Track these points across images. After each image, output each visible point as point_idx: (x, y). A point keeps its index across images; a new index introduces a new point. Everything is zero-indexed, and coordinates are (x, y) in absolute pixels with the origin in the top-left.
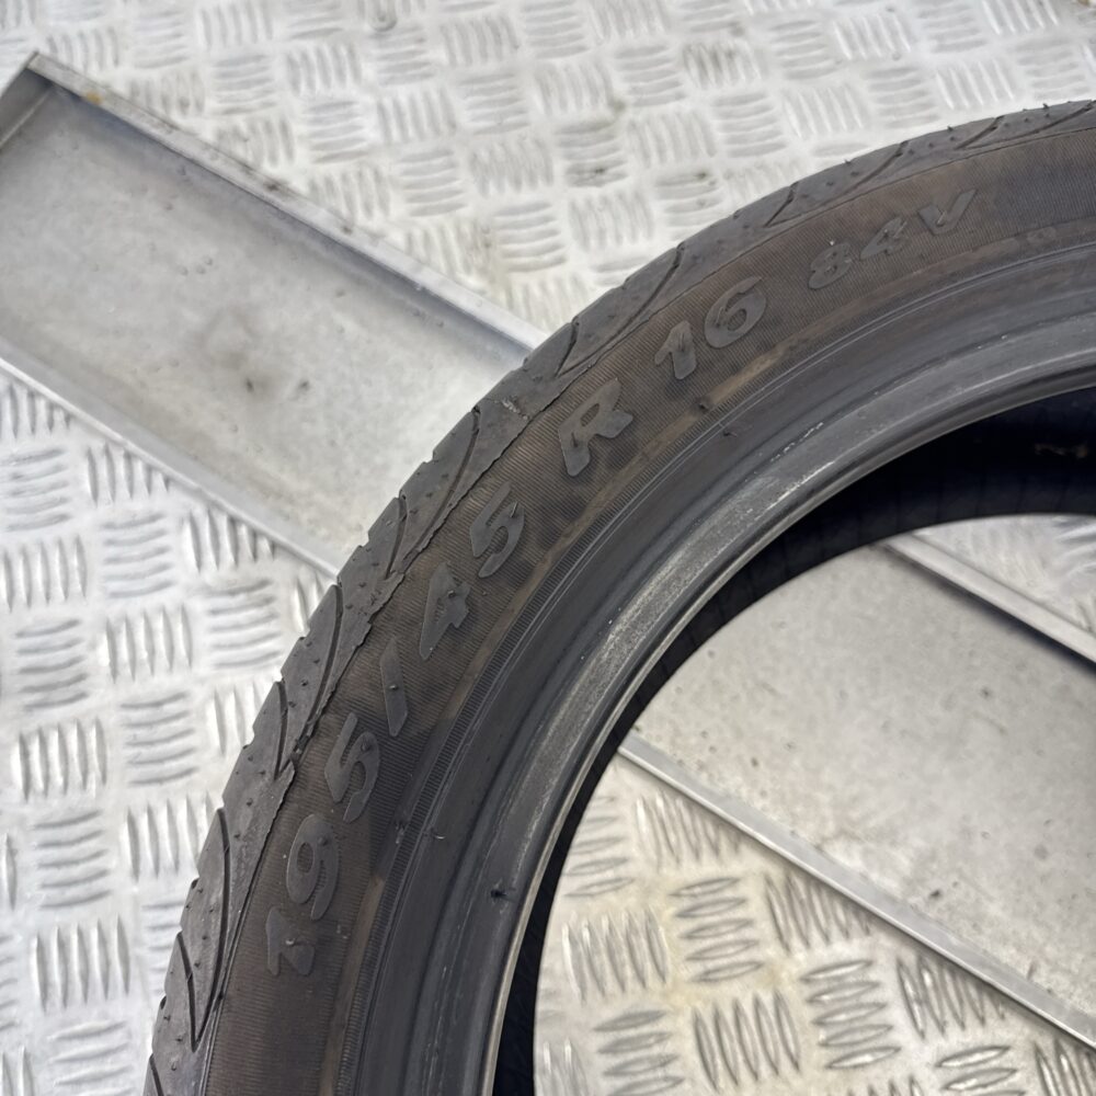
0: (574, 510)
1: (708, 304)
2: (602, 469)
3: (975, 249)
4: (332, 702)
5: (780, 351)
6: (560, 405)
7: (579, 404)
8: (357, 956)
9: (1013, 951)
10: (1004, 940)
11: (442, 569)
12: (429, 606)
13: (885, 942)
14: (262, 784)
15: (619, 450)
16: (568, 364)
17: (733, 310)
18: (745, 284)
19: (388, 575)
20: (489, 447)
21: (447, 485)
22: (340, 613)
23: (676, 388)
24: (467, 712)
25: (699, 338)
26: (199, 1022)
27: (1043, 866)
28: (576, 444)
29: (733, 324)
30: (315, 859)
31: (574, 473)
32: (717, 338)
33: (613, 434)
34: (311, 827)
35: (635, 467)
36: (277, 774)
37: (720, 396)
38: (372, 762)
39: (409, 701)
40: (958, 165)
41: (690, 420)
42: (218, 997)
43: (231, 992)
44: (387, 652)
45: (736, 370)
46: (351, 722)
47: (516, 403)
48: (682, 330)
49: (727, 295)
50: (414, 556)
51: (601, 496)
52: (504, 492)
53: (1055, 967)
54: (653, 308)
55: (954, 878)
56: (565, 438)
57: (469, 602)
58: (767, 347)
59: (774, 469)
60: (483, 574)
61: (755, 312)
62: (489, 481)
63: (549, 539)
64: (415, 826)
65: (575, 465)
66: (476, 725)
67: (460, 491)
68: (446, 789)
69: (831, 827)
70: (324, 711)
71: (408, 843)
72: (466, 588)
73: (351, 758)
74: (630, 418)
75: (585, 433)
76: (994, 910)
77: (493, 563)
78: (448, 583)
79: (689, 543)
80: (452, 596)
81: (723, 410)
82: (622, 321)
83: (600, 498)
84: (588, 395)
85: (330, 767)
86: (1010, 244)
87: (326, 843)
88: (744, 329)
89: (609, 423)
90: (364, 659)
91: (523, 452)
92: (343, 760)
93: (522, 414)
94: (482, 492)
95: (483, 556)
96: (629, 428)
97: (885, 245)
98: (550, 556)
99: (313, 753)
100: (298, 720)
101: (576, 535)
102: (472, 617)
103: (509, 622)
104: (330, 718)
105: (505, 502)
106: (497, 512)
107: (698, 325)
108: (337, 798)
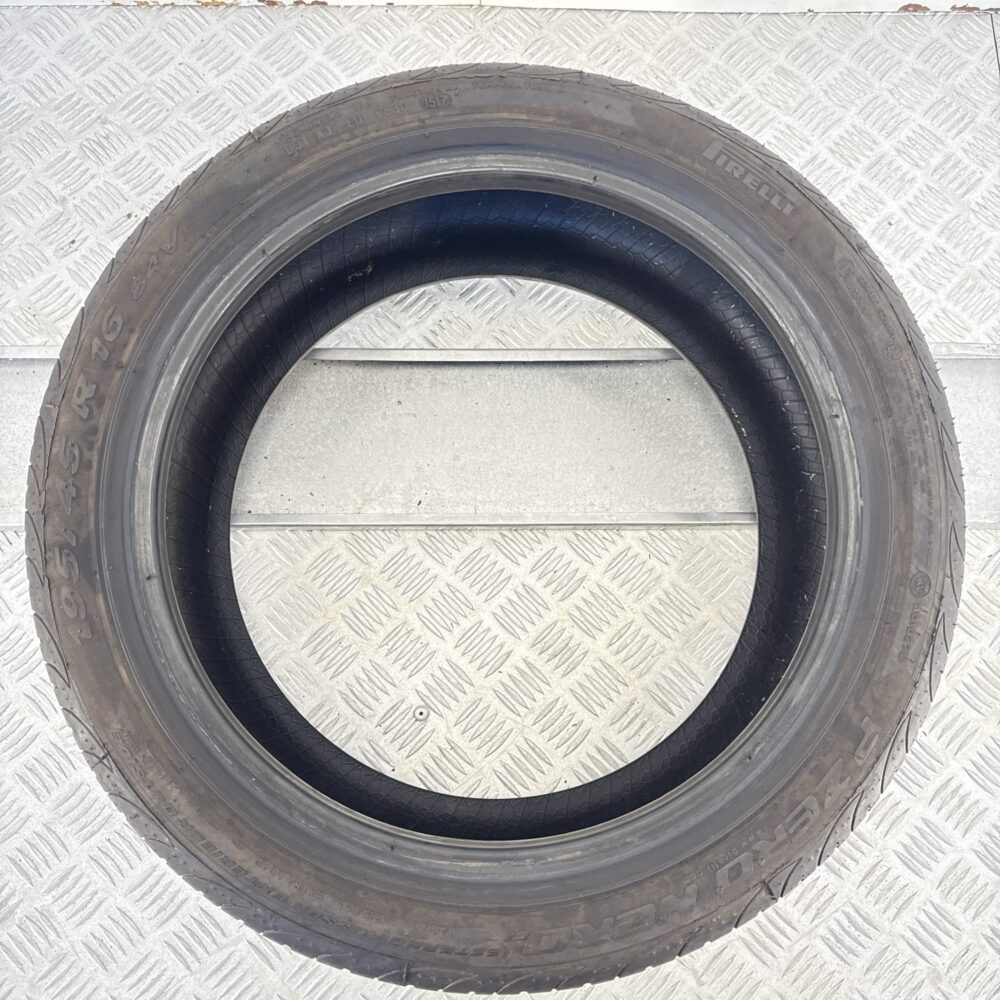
0: (94, 430)
1: (100, 327)
2: (96, 411)
3: (189, 251)
4: (46, 548)
5: (138, 329)
6: (67, 395)
7: (73, 391)
8: (106, 622)
9: (464, 506)
10: (458, 504)
11: (57, 479)
12: (60, 493)
13: (409, 535)
14: (39, 591)
15: (98, 399)
16: (62, 378)
17: (111, 323)
18: (110, 311)
19: (40, 494)
20: (50, 427)
21: (43, 448)
22: (31, 518)
23: (106, 365)
24: (97, 523)
25: (104, 341)
26: (66, 678)
27: (459, 464)
28: (80, 406)
29: (114, 328)
30: (72, 601)
31: (85, 417)
32: (110, 338)
33: (92, 395)
34: (65, 592)
35: (108, 402)
36: (43, 584)
37: (125, 359)
38: (72, 559)
39: (73, 531)
40: (167, 220)
41: (118, 374)
42: (67, 666)
43: (70, 660)
44: (55, 519)
45: (125, 345)
46: (57, 550)
47: (51, 404)
48: (96, 341)
49: (106, 319)
50: (45, 481)
51: (102, 420)
52: (64, 439)
53: (484, 503)
54: (82, 339)
55: (424, 491)
56: (74, 406)
57: (74, 485)
58: (132, 331)
59: (166, 373)
60: (73, 473)
61: (119, 320)
62: (56, 438)
63: (91, 447)
64: (101, 570)
65: (84, 414)
66: (102, 525)
67: (48, 448)
68: (104, 552)
69: (359, 501)
70: (45, 553)
71: (102, 576)
72: (70, 481)
73: (64, 561)
74: (94, 386)
75: (81, 401)
76: (447, 494)
77: (75, 466)
78: (62, 484)
79: (149, 419)
80: (67, 487)
81: (128, 363)
82: (74, 349)
83: (102, 422)
84: (75, 386)
85: (59, 570)
86: (201, 242)
87: (72, 594)
88: (119, 329)
89: (89, 391)
90: (49, 528)
91: (63, 420)
92: (62, 564)
93: (55, 406)
94: (56, 444)
95: (70, 465)
96: (97, 390)
97: (154, 269)
98: (95, 452)
99: (51, 569)
100: (39, 563)
101: (100, 440)
102: (78, 491)
103: (94, 485)
104: (49, 554)
105: (66, 443)
106: (65, 448)
107: (101, 336)
108: (67, 577)
